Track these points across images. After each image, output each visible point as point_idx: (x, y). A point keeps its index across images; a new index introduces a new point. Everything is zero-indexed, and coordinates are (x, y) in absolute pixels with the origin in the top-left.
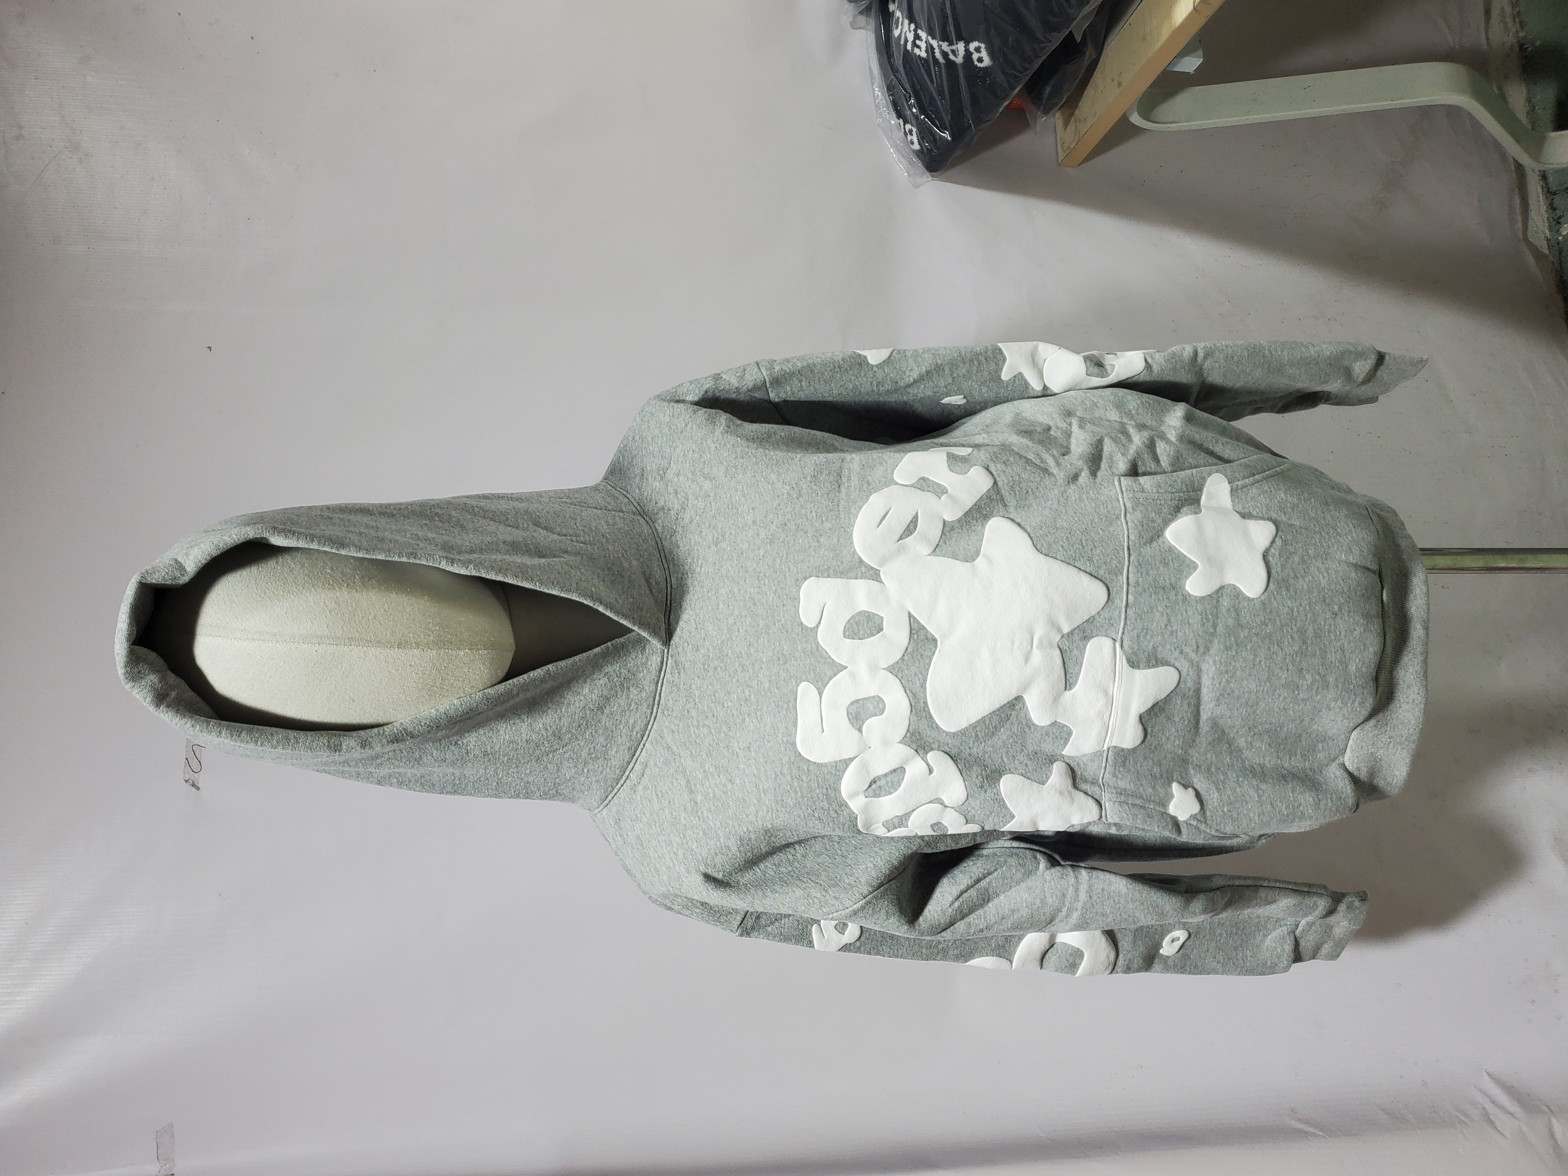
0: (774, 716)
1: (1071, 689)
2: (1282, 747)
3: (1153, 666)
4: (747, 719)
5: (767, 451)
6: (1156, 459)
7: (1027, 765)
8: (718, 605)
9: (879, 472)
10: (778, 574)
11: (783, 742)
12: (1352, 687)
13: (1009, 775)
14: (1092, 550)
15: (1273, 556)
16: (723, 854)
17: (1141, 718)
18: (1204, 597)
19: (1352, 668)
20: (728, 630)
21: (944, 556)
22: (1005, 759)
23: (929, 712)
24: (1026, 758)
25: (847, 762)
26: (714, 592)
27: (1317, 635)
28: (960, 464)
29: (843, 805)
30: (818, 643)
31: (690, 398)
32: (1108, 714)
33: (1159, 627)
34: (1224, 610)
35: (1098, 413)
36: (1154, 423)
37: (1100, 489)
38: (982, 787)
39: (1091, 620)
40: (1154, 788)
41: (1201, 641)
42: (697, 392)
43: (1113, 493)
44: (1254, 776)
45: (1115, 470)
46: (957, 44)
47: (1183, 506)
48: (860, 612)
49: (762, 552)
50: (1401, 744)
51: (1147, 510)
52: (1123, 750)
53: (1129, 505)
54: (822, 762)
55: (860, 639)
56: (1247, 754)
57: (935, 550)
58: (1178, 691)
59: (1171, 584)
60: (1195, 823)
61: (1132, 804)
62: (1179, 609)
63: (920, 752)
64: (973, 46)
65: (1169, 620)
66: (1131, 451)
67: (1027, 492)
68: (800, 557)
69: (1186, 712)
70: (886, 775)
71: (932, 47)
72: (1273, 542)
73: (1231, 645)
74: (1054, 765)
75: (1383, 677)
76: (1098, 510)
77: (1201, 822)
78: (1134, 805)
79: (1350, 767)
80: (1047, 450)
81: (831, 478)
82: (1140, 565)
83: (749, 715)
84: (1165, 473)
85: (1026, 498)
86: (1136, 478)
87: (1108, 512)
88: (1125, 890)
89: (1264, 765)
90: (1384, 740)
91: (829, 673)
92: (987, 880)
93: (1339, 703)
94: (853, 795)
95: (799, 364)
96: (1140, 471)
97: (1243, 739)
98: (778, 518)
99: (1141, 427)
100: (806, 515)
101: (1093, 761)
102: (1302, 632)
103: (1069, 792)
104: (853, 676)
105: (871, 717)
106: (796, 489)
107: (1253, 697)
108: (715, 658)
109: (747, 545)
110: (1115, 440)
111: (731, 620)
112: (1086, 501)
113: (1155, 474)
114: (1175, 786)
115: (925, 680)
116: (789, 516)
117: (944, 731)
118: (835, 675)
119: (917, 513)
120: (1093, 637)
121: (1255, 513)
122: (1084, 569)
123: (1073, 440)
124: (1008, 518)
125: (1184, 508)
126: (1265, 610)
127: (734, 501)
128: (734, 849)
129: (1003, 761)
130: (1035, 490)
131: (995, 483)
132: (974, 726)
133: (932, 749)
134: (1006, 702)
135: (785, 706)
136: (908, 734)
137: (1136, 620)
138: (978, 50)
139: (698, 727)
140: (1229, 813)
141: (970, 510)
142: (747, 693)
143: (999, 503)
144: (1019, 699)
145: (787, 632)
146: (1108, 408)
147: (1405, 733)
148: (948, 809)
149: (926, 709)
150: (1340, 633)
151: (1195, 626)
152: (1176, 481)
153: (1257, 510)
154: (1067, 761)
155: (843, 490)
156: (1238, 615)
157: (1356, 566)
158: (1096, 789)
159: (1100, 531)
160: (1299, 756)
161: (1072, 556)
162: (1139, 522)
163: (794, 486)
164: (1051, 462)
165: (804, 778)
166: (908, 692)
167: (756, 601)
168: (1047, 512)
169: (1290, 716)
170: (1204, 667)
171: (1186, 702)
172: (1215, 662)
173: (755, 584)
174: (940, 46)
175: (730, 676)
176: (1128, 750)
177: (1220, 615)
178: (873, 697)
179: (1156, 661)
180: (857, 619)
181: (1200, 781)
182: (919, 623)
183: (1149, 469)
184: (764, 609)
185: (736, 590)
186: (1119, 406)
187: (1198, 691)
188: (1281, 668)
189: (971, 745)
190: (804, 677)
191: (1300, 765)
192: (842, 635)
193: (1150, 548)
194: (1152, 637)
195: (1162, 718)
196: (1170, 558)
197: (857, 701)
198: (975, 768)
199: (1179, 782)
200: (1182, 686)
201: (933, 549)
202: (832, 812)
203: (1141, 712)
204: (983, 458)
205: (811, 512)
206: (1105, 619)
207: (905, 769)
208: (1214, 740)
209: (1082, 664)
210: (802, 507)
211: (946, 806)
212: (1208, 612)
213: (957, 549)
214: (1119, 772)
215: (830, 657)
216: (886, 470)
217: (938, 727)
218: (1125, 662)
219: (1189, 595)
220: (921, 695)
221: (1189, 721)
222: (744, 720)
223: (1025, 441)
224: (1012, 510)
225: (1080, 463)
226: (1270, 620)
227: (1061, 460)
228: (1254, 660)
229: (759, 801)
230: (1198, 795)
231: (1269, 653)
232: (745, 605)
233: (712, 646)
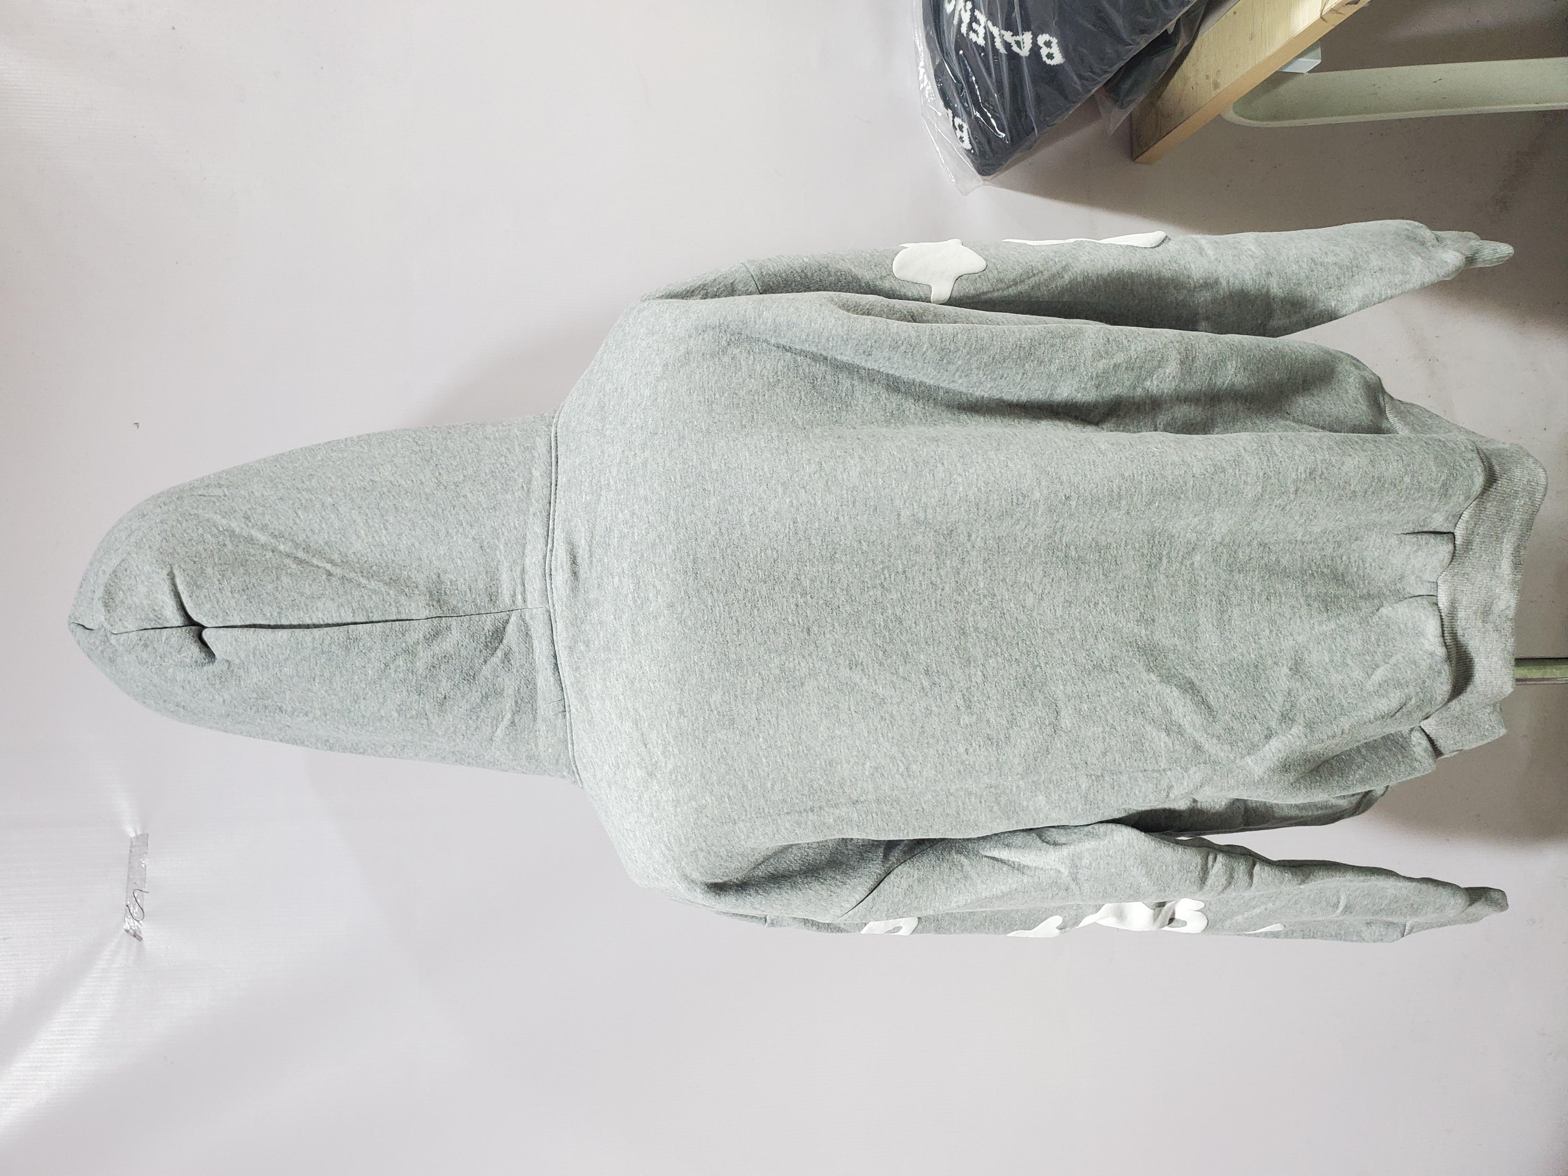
46: (1023, 34)
64: (1042, 39)
71: (991, 34)
138: (1048, 44)
174: (1002, 36)
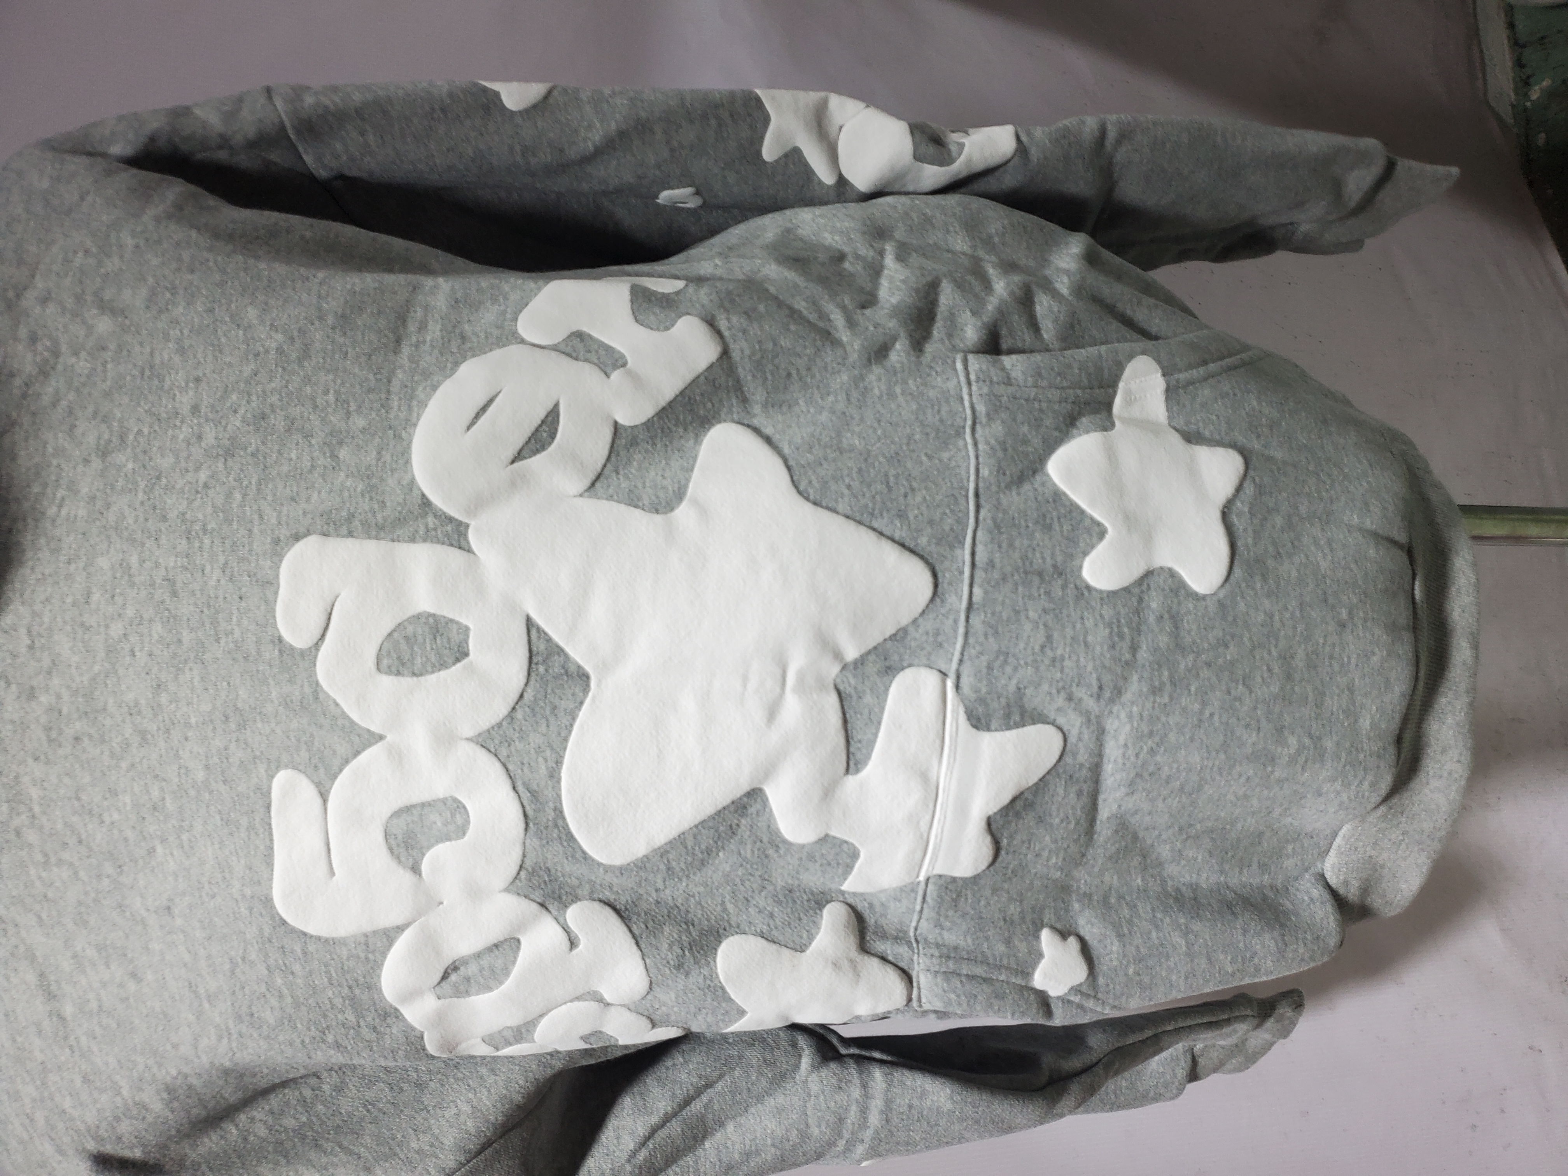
0: (221, 842)
1: (858, 771)
2: (1230, 854)
3: (1017, 726)
4: (160, 850)
5: (251, 261)
6: (1034, 325)
7: (771, 916)
8: (89, 594)
9: (489, 315)
10: (235, 526)
11: (244, 896)
12: (1361, 756)
13: (736, 937)
14: (906, 496)
15: (1240, 515)
16: (131, 1118)
17: (989, 822)
18: (1115, 593)
19: (1365, 723)
20: (108, 652)
21: (610, 498)
22: (730, 907)
23: (566, 827)
24: (770, 901)
25: (390, 935)
26: (81, 565)
27: (1311, 666)
28: (657, 310)
29: (390, 1014)
30: (317, 683)
31: (117, 149)
32: (928, 818)
33: (1029, 652)
34: (1152, 619)
35: (934, 237)
36: (1032, 263)
37: (929, 375)
38: (679, 967)
39: (899, 636)
40: (1008, 942)
41: (1107, 678)
42: (131, 136)
43: (951, 385)
44: (1181, 909)
45: (957, 341)
47: (1081, 414)
48: (418, 617)
49: (203, 476)
50: (1419, 843)
51: (1014, 420)
52: (954, 880)
53: (981, 408)
54: (334, 935)
55: (414, 674)
56: (1171, 869)
57: (593, 484)
58: (1061, 771)
59: (1055, 566)
60: (1076, 999)
61: (967, 976)
62: (1069, 616)
63: (550, 907)
65: (1049, 638)
66: (990, 307)
67: (789, 375)
68: (288, 491)
69: (1073, 808)
70: (478, 955)
72: (1239, 489)
73: (1162, 684)
74: (826, 911)
75: (1408, 737)
76: (921, 417)
77: (1088, 996)
78: (971, 977)
79: (1333, 881)
80: (833, 295)
81: (382, 322)
82: (998, 527)
83: (163, 840)
84: (1048, 350)
85: (786, 388)
86: (996, 357)
87: (941, 421)
88: (949, 1105)
89: (1197, 884)
90: (1393, 836)
91: (342, 750)
92: (705, 1098)
93: (1338, 785)
94: (411, 995)
95: (357, 97)
96: (1004, 346)
97: (1167, 847)
98: (248, 402)
99: (1009, 267)
100: (313, 399)
101: (897, 899)
102: (1286, 658)
103: (851, 961)
104: (398, 757)
105: (438, 842)
106: (298, 344)
107: (1195, 778)
108: (75, 716)
109: (171, 459)
110: (960, 286)
111: (117, 629)
112: (901, 399)
113: (1032, 351)
114: (1046, 935)
115: (559, 763)
116: (274, 399)
117: (599, 864)
118: (357, 753)
119: (557, 405)
120: (903, 669)
121: (1207, 433)
122: (888, 533)
123: (884, 282)
124: (748, 426)
125: (1084, 420)
126: (1224, 618)
127: (157, 361)
128: (157, 1107)
129: (725, 910)
130: (804, 373)
131: (725, 353)
132: (663, 852)
133: (576, 899)
134: (727, 801)
135: (244, 821)
136: (523, 874)
137: (986, 636)
139: (46, 863)
140: (1138, 978)
141: (671, 404)
142: (155, 793)
143: (732, 394)
144: (755, 794)
145: (246, 658)
146: (951, 229)
147: (1427, 826)
148: (613, 1009)
149: (560, 823)
150: (1349, 658)
151: (1098, 648)
152: (1069, 366)
153: (1212, 427)
154: (850, 900)
155: (406, 350)
156: (1177, 628)
157: (1377, 537)
158: (903, 950)
159: (924, 458)
160: (1255, 866)
161: (866, 506)
162: (999, 443)
163: (296, 334)
164: (838, 319)
165: (297, 968)
166: (520, 788)
167: (179, 585)
168: (824, 417)
169: (1252, 806)
170: (1111, 725)
171: (1073, 790)
172: (1130, 717)
173: (179, 548)
175: (112, 755)
176: (964, 880)
177: (1144, 628)
178: (444, 801)
179: (1022, 716)
180: (410, 630)
181: (1089, 922)
182: (549, 640)
183: (1020, 345)
184: (196, 604)
185: (134, 560)
186: (972, 226)
187: (1096, 770)
188: (1247, 726)
189: (660, 885)
190: (285, 758)
191: (1255, 881)
192: (373, 667)
193: (1019, 494)
194: (1016, 669)
195: (1030, 819)
196: (1055, 514)
197: (407, 809)
198: (667, 929)
199: (1053, 928)
200: (1068, 759)
201: (587, 482)
202: (365, 1031)
203: (991, 813)
204: (705, 300)
205: (326, 392)
206: (927, 633)
207: (519, 941)
208: (1118, 851)
209: (879, 723)
210: (307, 380)
211: (608, 1004)
212: (1123, 621)
213: (640, 485)
214: (947, 917)
215: (344, 715)
216: (504, 313)
217: (585, 855)
218: (962, 717)
219: (1088, 588)
220: (549, 793)
221: (1077, 823)
222: (152, 851)
223: (790, 275)
224: (757, 409)
225: (892, 324)
226: (1233, 636)
227: (858, 316)
228: (1201, 712)
229: (198, 1018)
230: (1086, 951)
231: (1227, 697)
232: (151, 595)
233: (68, 687)
